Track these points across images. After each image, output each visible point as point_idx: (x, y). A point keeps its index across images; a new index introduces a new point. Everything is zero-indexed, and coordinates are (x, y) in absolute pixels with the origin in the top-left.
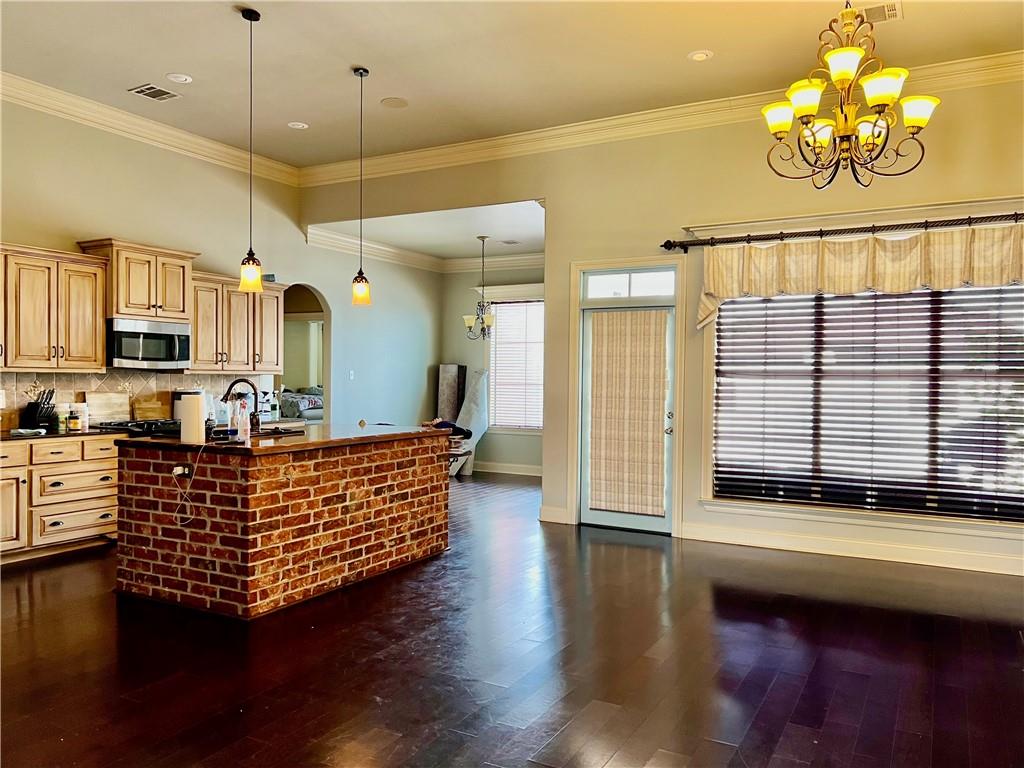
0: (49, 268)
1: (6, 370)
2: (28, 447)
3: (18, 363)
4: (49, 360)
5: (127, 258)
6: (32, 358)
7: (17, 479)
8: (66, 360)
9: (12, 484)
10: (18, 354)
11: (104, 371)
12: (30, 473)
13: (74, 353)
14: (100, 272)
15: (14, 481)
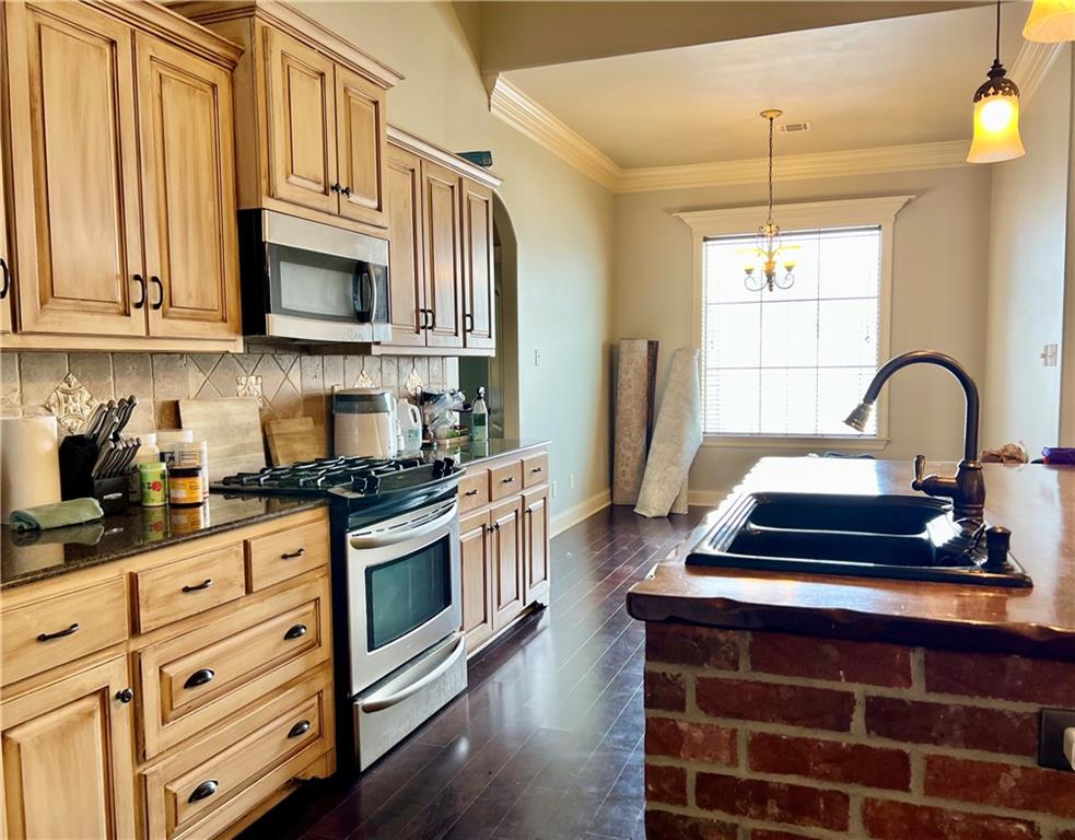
0: (113, 43)
1: (16, 341)
2: (125, 582)
3: (51, 322)
4: (127, 313)
5: (283, 54)
6: (84, 305)
7: (103, 693)
8: (164, 315)
9: (91, 714)
10: (48, 293)
11: (238, 346)
12: (135, 664)
13: (181, 298)
14: (223, 82)
15: (95, 702)
